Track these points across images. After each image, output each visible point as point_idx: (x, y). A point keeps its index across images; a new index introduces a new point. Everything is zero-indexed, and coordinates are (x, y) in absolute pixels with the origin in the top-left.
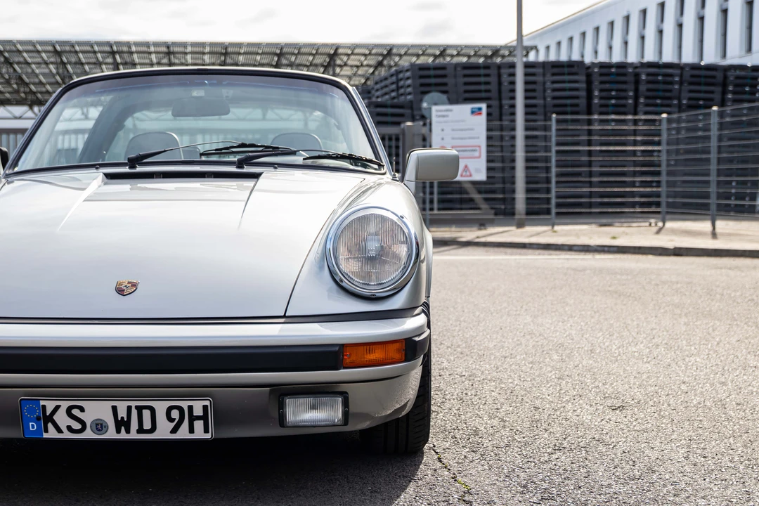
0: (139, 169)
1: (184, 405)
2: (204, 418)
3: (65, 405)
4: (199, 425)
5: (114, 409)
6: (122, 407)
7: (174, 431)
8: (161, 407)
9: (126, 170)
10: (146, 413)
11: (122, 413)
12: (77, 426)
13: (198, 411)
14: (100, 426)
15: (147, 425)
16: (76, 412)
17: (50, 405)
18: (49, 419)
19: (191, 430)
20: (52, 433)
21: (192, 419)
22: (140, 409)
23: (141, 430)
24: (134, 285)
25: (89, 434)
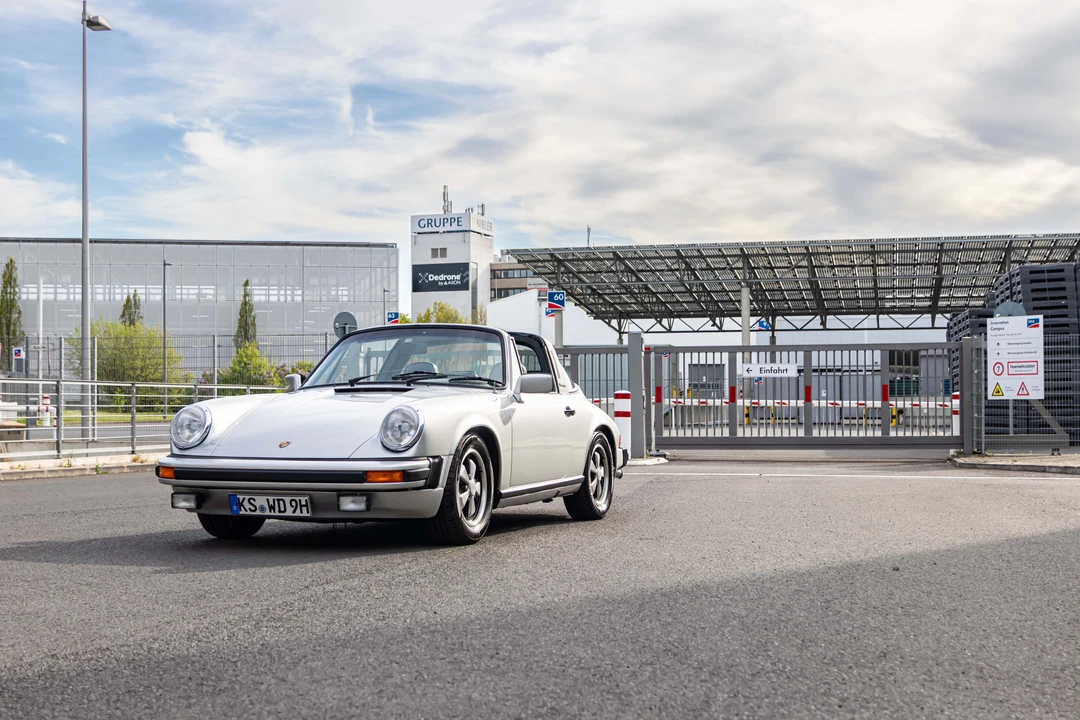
0: (356, 386)
1: (297, 499)
2: (306, 506)
3: (247, 497)
4: (304, 509)
5: (268, 500)
6: (271, 499)
7: (294, 512)
8: (287, 499)
9: (349, 387)
10: (281, 502)
11: (271, 503)
12: (253, 508)
13: (303, 503)
14: (262, 509)
15: (282, 509)
16: (252, 501)
17: (241, 497)
18: (241, 504)
19: (301, 512)
20: (243, 512)
21: (301, 506)
22: (278, 500)
23: (279, 511)
24: (288, 443)
25: (258, 513)
